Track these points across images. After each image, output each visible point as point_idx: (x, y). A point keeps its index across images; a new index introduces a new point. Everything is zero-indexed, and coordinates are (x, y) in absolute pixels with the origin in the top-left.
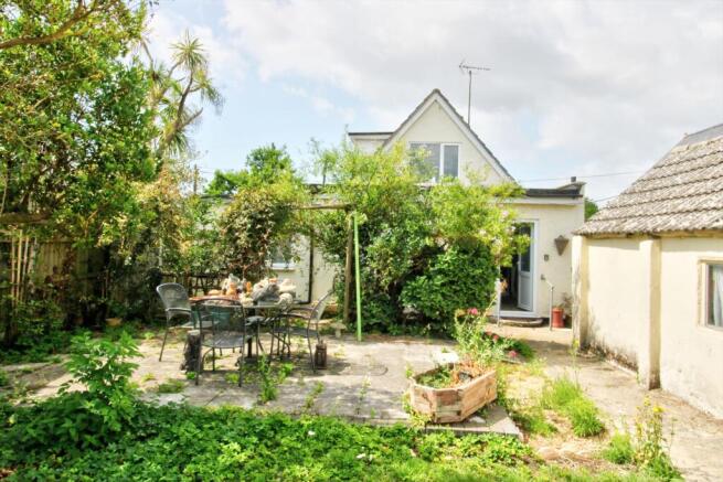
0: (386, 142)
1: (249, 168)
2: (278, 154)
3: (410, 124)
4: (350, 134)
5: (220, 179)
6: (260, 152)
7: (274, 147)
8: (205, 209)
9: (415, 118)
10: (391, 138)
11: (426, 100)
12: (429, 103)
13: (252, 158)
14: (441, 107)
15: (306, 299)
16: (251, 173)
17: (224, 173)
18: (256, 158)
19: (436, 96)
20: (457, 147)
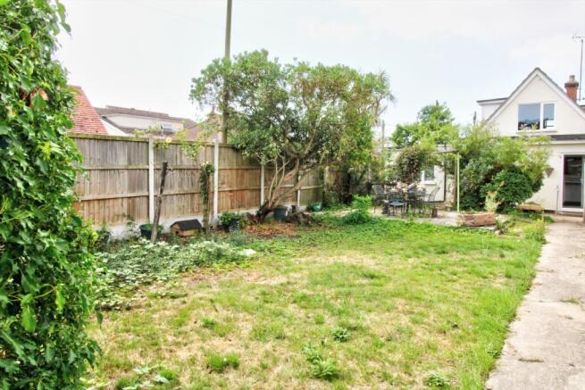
0: (502, 105)
1: (420, 120)
2: (441, 108)
3: (517, 93)
4: (478, 102)
5: (400, 129)
6: (427, 108)
7: (437, 103)
8: (389, 155)
9: (522, 87)
10: (505, 103)
11: (529, 76)
12: (532, 77)
13: (421, 113)
14: (541, 79)
15: (442, 199)
16: (420, 124)
17: (402, 125)
18: (424, 113)
19: (537, 72)
20: (553, 105)
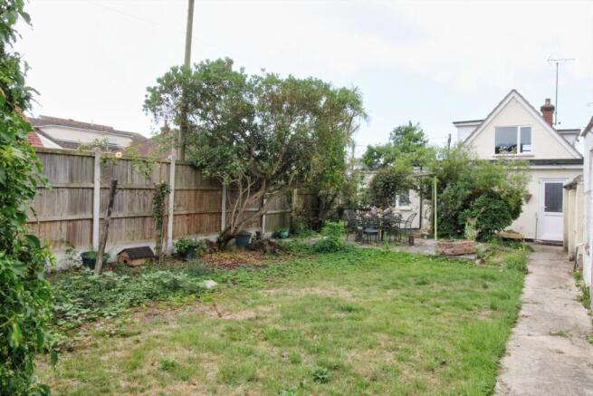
0: (479, 126)
1: (392, 141)
2: (415, 129)
3: (494, 115)
4: (454, 123)
5: (371, 150)
6: (399, 129)
7: (411, 124)
8: (362, 178)
9: (499, 109)
10: (481, 125)
11: (507, 97)
12: (508, 99)
13: (394, 134)
14: (517, 102)
15: (418, 226)
16: (393, 145)
17: (374, 146)
18: (397, 134)
19: (514, 94)
20: (530, 128)
